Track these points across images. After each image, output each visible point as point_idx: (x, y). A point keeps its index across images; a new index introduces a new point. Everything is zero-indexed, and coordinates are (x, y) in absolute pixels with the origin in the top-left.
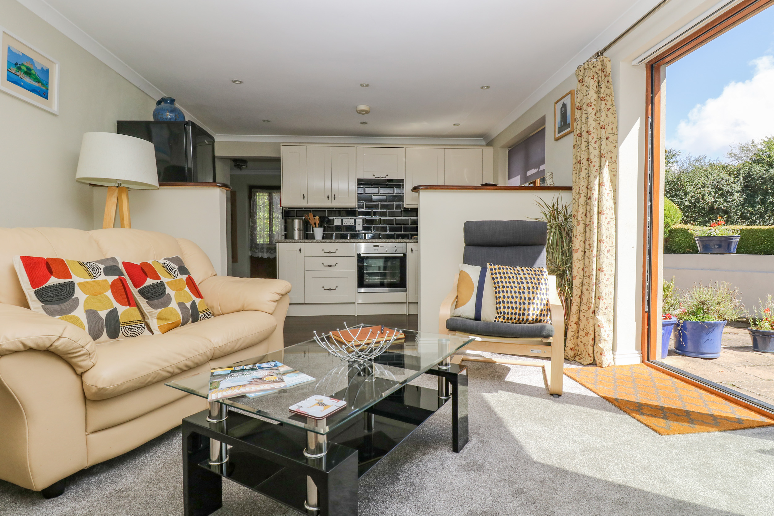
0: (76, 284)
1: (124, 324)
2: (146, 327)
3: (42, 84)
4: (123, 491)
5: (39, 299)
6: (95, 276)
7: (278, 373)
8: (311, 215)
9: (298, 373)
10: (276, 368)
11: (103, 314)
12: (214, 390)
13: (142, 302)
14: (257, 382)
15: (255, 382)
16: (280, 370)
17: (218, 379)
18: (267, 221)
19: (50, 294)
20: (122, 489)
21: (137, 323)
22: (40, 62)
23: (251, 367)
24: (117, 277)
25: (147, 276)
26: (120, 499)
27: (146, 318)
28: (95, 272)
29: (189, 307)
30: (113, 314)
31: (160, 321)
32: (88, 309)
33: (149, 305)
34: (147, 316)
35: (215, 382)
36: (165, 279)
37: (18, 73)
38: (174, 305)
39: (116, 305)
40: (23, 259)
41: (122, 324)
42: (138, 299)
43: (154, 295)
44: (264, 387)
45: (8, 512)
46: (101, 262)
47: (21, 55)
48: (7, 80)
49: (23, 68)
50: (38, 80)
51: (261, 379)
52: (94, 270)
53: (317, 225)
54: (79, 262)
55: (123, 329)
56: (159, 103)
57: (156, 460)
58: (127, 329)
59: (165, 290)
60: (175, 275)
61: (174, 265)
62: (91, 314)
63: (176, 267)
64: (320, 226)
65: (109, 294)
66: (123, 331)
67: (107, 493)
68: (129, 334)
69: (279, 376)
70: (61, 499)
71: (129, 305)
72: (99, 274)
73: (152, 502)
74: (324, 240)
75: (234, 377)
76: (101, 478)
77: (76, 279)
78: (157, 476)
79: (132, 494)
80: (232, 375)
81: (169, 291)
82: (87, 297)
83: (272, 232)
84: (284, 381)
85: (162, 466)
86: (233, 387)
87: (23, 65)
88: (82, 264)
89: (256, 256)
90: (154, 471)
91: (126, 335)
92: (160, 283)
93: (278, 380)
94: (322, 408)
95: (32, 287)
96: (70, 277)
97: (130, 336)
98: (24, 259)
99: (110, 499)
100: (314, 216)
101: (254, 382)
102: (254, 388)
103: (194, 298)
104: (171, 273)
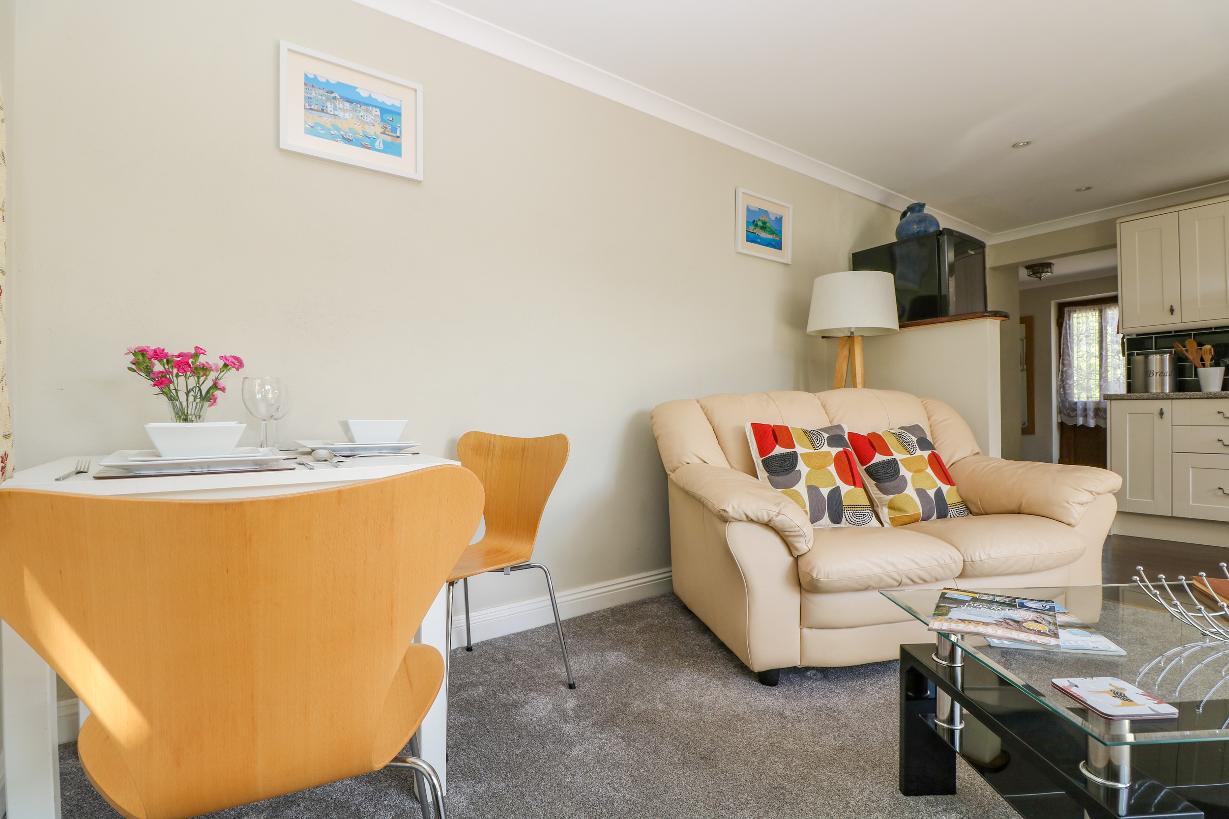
0: (799, 455)
1: (847, 507)
2: (874, 515)
3: (776, 234)
4: (834, 711)
5: (765, 468)
6: (818, 447)
7: (1051, 621)
8: (1191, 344)
9: (1092, 633)
10: (1050, 613)
11: (825, 492)
12: (939, 617)
13: (870, 483)
14: (1010, 625)
15: (1006, 625)
16: (1058, 619)
17: (949, 603)
18: (1095, 361)
19: (774, 464)
20: (833, 708)
21: (863, 509)
22: (774, 211)
23: (1007, 600)
24: (841, 449)
25: (875, 450)
26: (830, 719)
27: (875, 505)
28: (818, 442)
29: (932, 496)
30: (835, 493)
31: (892, 511)
32: (809, 484)
33: (879, 489)
34: (876, 503)
35: (944, 606)
36: (899, 455)
37: (755, 231)
38: (910, 491)
39: (839, 483)
40: (753, 425)
41: (845, 507)
42: (865, 480)
43: (884, 476)
44: (1018, 635)
45: (730, 681)
46: (825, 430)
47: (757, 210)
48: (746, 241)
49: (760, 223)
50: (773, 232)
51: (1018, 622)
52: (818, 440)
53: (1208, 363)
54: (803, 430)
55: (846, 514)
56: (904, 214)
57: (877, 692)
58: (851, 514)
59: (899, 470)
60: (912, 450)
61: (912, 436)
62: (813, 490)
63: (915, 439)
64: (1217, 364)
65: (832, 468)
66: (847, 516)
67: (818, 705)
68: (854, 521)
69: (1052, 627)
70: (774, 690)
71: (855, 484)
72: (822, 444)
73: (864, 741)
74: (1223, 393)
75: (974, 607)
76: (814, 685)
77: (799, 449)
78: (875, 711)
79: (843, 719)
80: (972, 605)
81: (903, 471)
82: (810, 471)
83: (1106, 381)
84: (1058, 638)
85: (883, 701)
86: (968, 621)
87: (759, 220)
88: (805, 432)
89: (1070, 423)
90: (872, 704)
91: (850, 522)
92: (892, 461)
93: (1047, 632)
94: (1119, 701)
95: (760, 455)
96: (794, 447)
97: (854, 524)
98: (755, 426)
99: (819, 713)
100: (1200, 345)
101: (1004, 624)
102: (1000, 632)
103: (940, 484)
104: (906, 446)
